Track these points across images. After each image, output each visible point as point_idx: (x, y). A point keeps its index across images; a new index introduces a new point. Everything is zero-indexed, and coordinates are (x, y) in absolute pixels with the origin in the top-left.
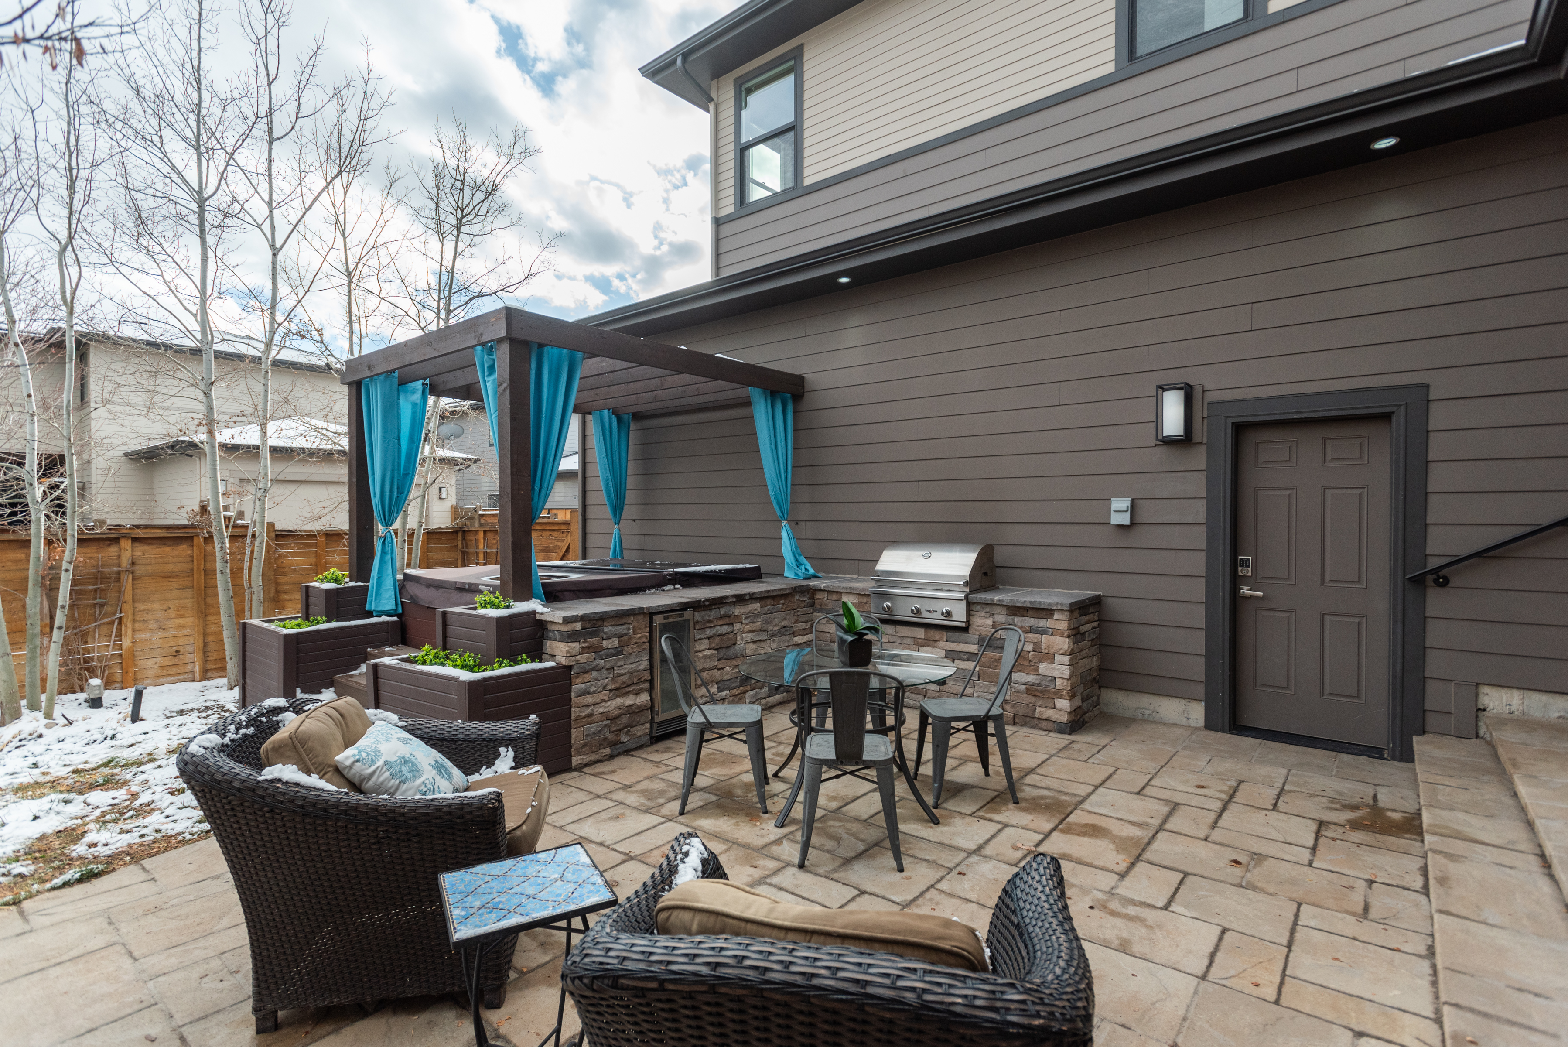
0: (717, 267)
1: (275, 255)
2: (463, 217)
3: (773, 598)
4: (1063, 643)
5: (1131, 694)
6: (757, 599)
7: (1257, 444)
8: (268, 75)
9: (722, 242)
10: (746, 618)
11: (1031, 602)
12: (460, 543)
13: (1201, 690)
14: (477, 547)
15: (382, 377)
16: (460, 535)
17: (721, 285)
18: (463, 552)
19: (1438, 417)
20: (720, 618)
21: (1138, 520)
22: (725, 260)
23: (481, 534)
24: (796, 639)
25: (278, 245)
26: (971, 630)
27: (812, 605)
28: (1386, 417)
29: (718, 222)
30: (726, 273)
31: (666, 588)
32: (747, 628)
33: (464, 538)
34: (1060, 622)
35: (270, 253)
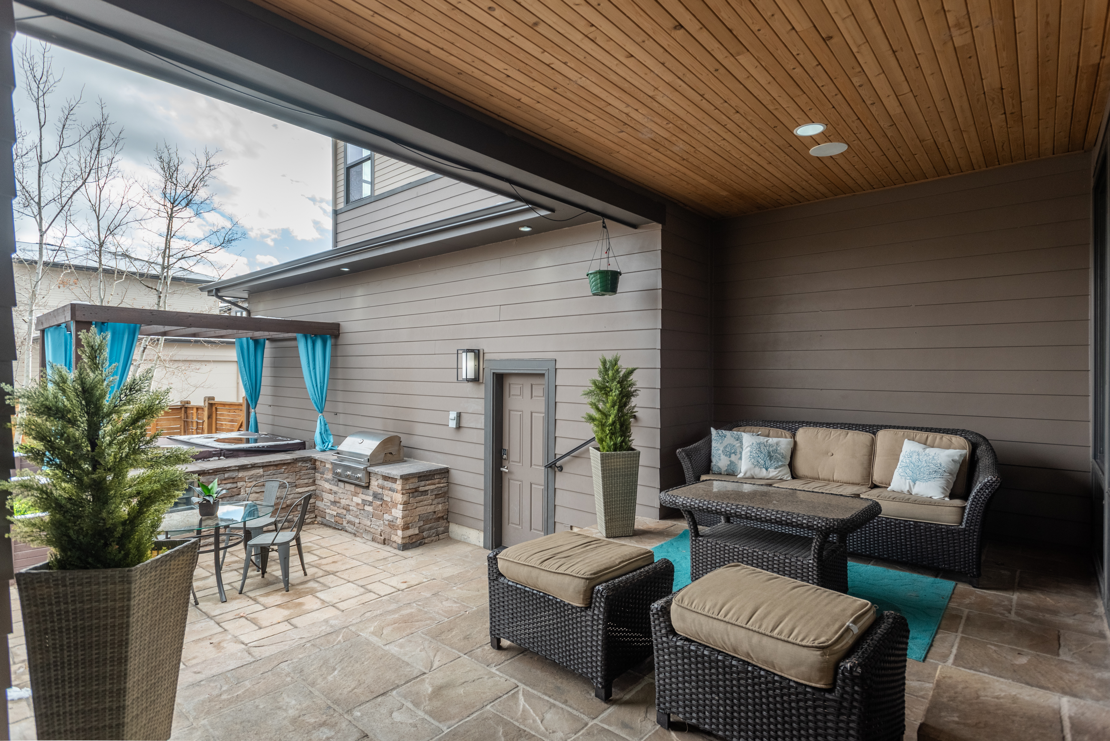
0: (336, 242)
1: (41, 236)
2: (173, 207)
3: (276, 465)
4: (399, 497)
5: (461, 526)
6: (259, 467)
7: (510, 384)
8: (40, 123)
9: (339, 226)
10: (249, 479)
11: (388, 474)
12: (183, 415)
13: (482, 525)
14: (192, 418)
15: (52, 329)
16: (183, 409)
17: (338, 253)
18: (184, 421)
19: (561, 379)
20: (225, 479)
21: (461, 425)
22: (340, 237)
23: (195, 410)
24: (297, 490)
25: (44, 230)
26: (370, 488)
27: (315, 469)
28: (543, 375)
29: (336, 213)
30: (340, 245)
31: (211, 459)
32: (249, 485)
33: (186, 412)
34: (398, 486)
35: (39, 234)
